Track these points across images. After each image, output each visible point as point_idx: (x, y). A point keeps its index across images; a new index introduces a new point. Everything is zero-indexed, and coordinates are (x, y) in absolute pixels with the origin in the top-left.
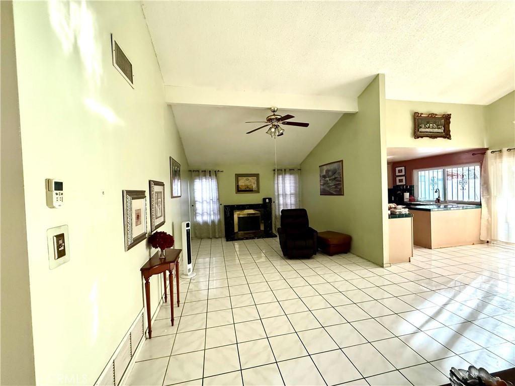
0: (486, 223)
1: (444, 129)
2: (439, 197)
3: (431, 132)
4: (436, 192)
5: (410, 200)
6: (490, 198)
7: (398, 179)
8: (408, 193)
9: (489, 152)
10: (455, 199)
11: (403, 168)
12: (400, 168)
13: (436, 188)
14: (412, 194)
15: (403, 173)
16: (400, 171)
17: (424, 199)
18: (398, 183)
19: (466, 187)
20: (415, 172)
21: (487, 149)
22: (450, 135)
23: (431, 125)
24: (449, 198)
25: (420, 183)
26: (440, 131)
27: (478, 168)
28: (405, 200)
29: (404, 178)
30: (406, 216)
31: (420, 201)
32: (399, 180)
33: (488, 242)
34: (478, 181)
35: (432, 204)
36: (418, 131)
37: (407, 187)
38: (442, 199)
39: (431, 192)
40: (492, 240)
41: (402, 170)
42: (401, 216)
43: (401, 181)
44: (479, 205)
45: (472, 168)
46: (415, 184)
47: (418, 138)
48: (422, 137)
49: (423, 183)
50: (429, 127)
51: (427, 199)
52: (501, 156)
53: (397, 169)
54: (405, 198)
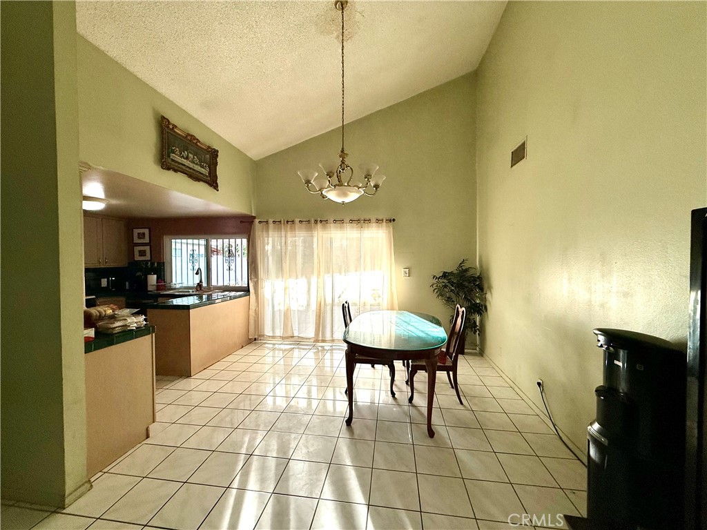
0: (254, 314)
1: (210, 170)
2: (201, 281)
3: (191, 168)
4: (197, 274)
5: (158, 288)
6: (258, 281)
7: (137, 249)
8: (155, 276)
9: (257, 221)
10: (220, 284)
11: (146, 231)
12: (141, 231)
13: (196, 268)
14: (161, 278)
15: (147, 240)
16: (142, 236)
17: (180, 285)
18: (137, 258)
19: (233, 267)
20: (166, 239)
21: (254, 218)
22: (217, 184)
23: (190, 155)
24: (214, 283)
25: (173, 259)
26: (203, 170)
27: (245, 241)
28: (150, 288)
29: (147, 248)
30: (139, 332)
31: (175, 289)
32: (140, 251)
33: (255, 339)
34: (245, 259)
35: (191, 293)
36: (169, 156)
37: (153, 264)
38: (204, 284)
39: (190, 272)
40: (260, 336)
41: (144, 234)
42: (128, 335)
43: (142, 253)
44: (246, 291)
45: (238, 241)
46: (166, 260)
47: (168, 169)
48: (176, 171)
49: (179, 259)
50: (187, 158)
51: (185, 285)
52: (267, 230)
53: (136, 232)
54: (149, 284)
